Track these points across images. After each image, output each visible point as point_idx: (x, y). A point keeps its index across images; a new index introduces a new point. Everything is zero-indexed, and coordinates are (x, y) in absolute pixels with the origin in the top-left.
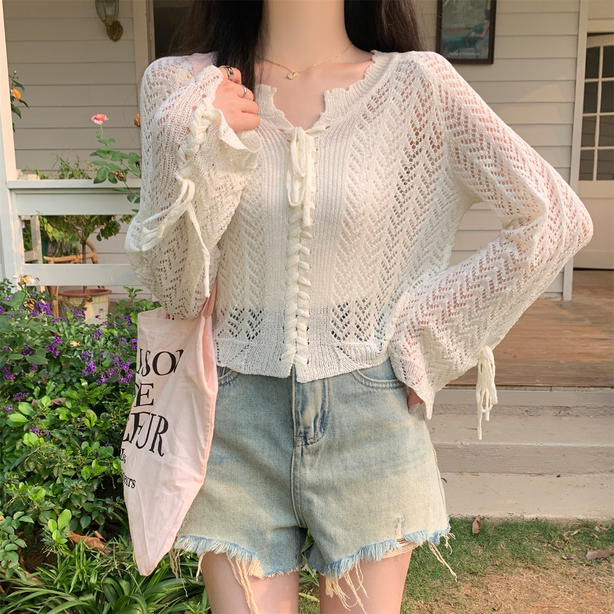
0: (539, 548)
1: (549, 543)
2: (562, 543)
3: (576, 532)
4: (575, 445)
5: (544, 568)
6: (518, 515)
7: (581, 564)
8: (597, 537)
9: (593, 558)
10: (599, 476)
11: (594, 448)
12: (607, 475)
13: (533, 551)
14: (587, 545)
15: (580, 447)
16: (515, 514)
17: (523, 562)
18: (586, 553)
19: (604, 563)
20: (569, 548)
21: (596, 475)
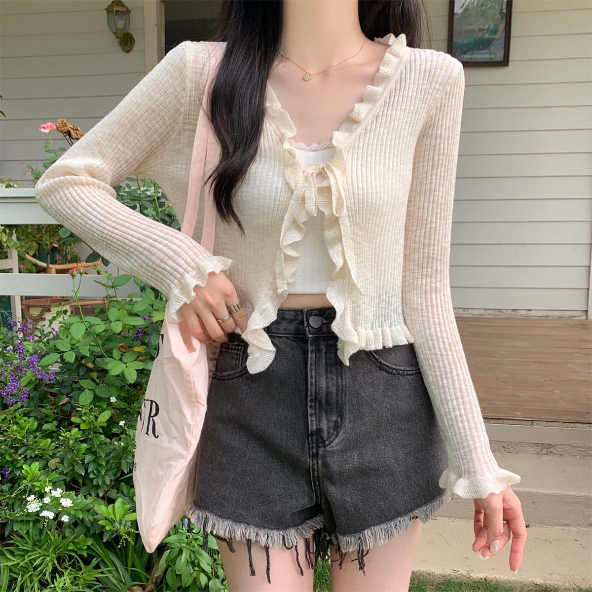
4: (547, 492)
6: (464, 573)
10: (575, 529)
11: (570, 496)
12: (585, 529)
15: (552, 494)
16: (462, 572)
21: (572, 528)
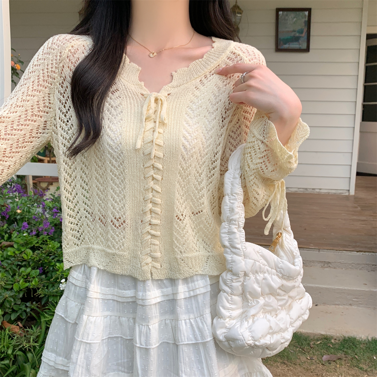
0: (294, 351)
1: (301, 348)
2: (309, 349)
3: (319, 342)
5: (294, 364)
7: (318, 363)
8: (331, 346)
9: (326, 360)
10: (342, 307)
13: (289, 352)
14: (325, 351)
17: (281, 359)
18: (323, 356)
19: (333, 363)
20: (313, 352)
